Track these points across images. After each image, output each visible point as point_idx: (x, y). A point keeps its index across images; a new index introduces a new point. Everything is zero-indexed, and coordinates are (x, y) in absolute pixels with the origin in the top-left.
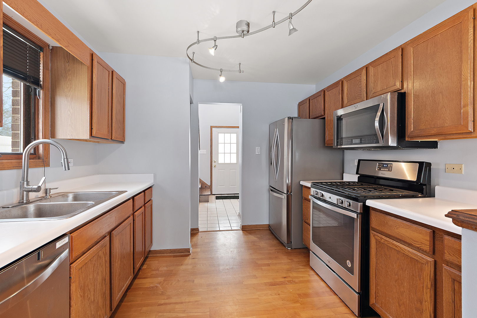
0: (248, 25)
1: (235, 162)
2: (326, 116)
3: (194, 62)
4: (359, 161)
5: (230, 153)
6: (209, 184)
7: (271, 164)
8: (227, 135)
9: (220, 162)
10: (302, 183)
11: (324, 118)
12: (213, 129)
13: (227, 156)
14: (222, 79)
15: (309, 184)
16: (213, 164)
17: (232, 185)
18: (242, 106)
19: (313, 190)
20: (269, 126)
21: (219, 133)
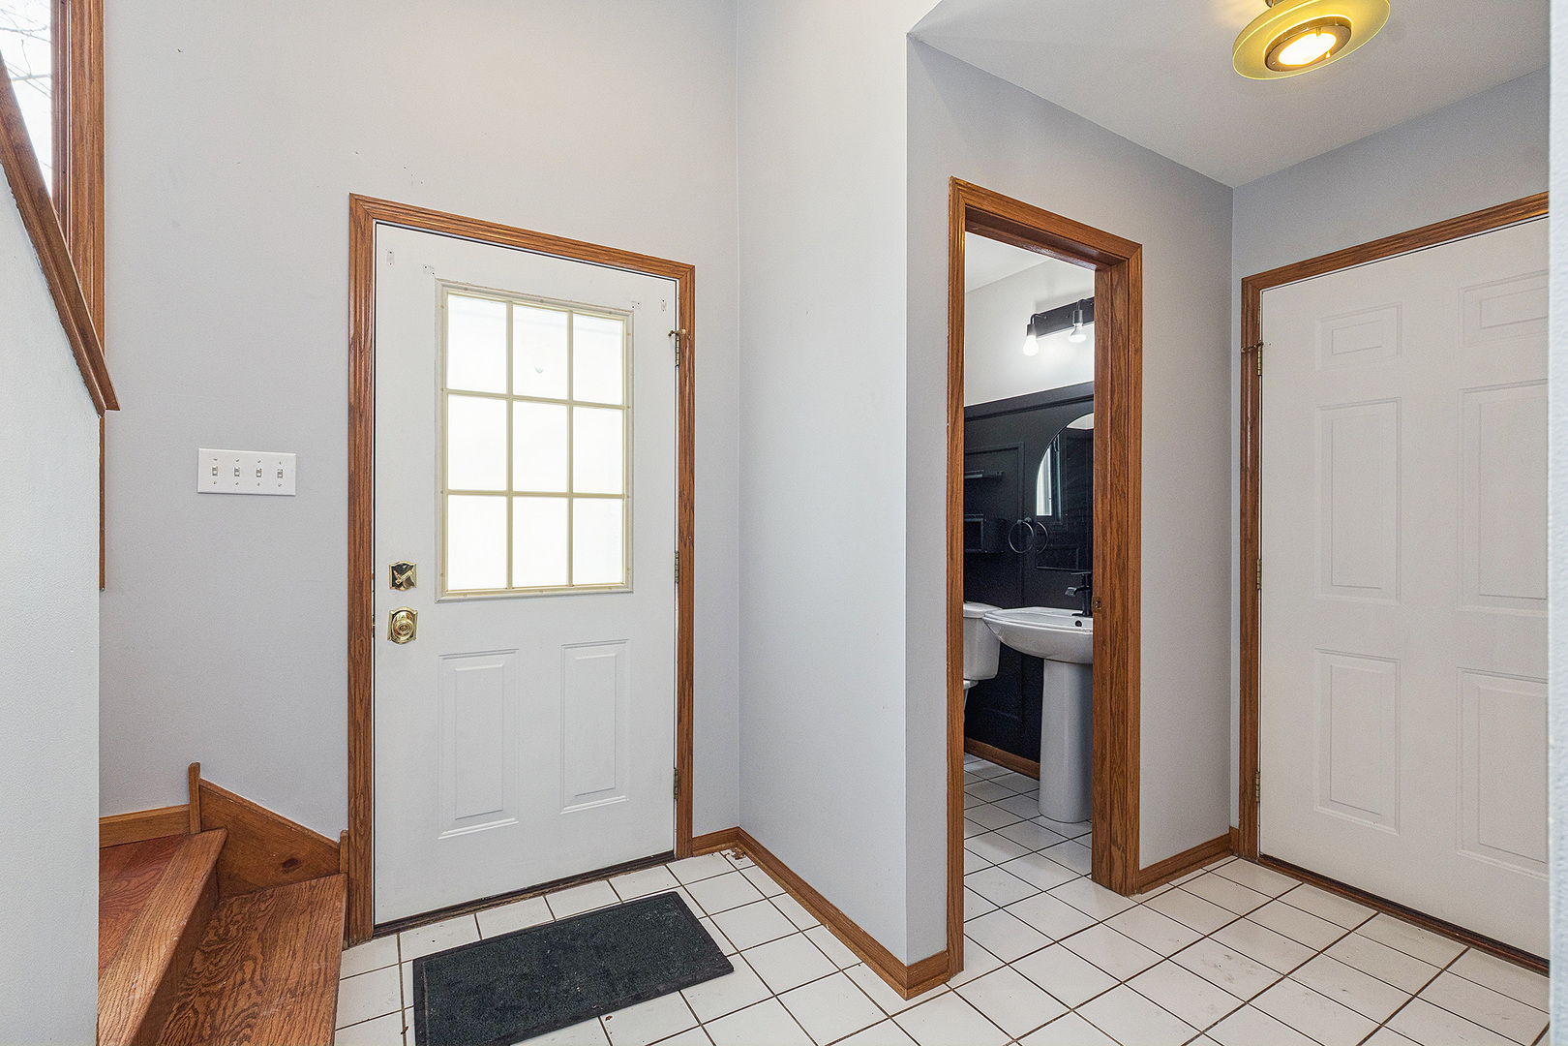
1: (612, 573)
5: (570, 495)
6: (332, 825)
8: (539, 326)
9: (458, 580)
12: (386, 237)
13: (542, 522)
16: (386, 601)
17: (581, 796)
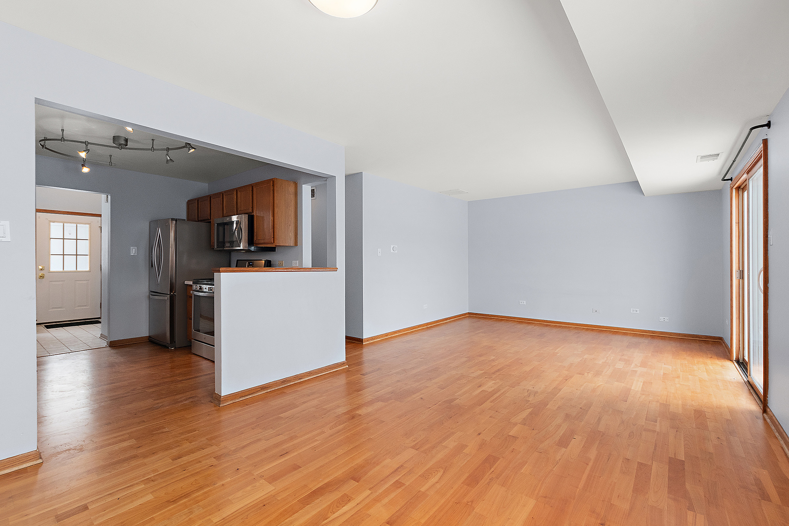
0: (126, 140)
2: (211, 221)
3: (46, 148)
4: (238, 260)
5: (77, 255)
7: (152, 266)
8: (70, 226)
10: (186, 282)
11: (210, 222)
13: (70, 259)
14: (85, 170)
15: (191, 283)
17: (79, 306)
18: (109, 197)
19: (195, 287)
20: (148, 224)
21: (50, 221)
